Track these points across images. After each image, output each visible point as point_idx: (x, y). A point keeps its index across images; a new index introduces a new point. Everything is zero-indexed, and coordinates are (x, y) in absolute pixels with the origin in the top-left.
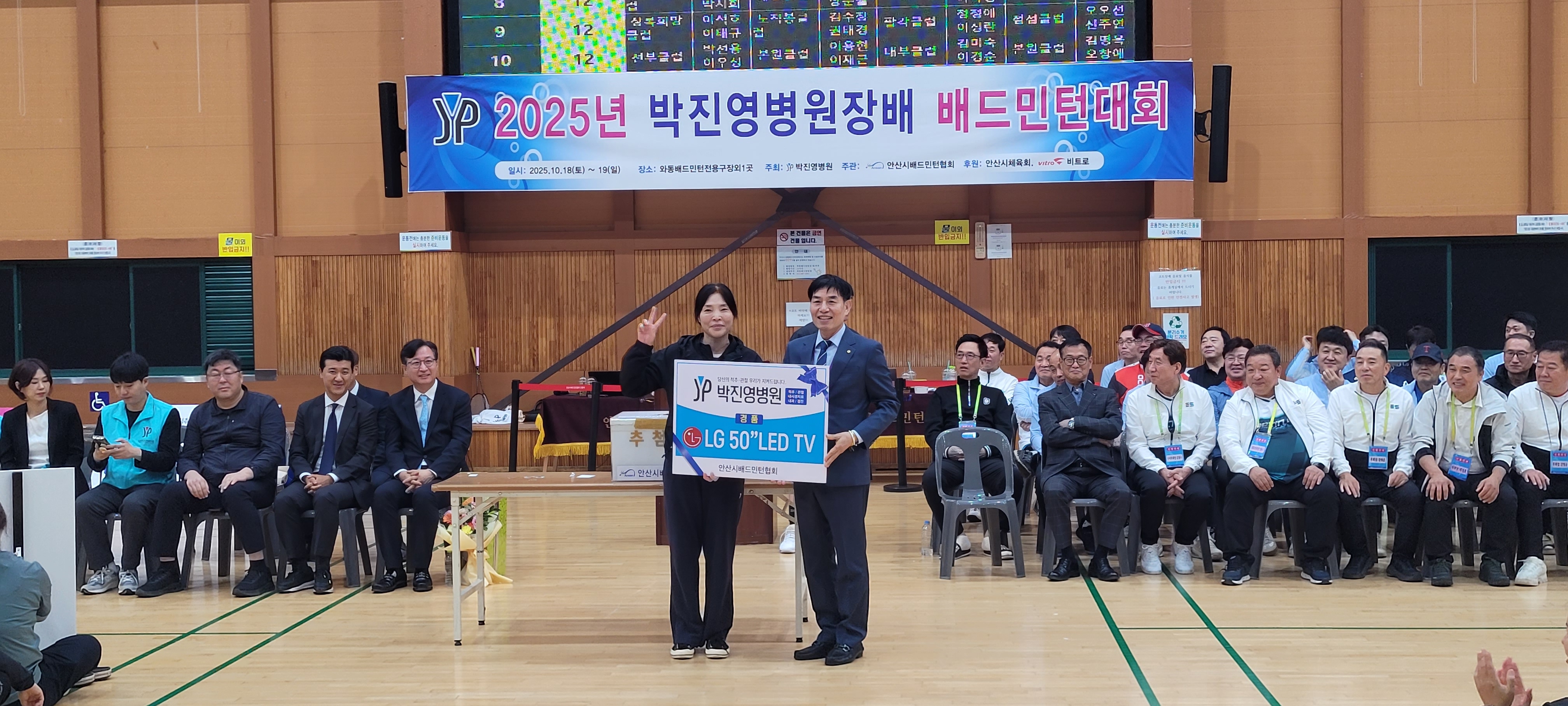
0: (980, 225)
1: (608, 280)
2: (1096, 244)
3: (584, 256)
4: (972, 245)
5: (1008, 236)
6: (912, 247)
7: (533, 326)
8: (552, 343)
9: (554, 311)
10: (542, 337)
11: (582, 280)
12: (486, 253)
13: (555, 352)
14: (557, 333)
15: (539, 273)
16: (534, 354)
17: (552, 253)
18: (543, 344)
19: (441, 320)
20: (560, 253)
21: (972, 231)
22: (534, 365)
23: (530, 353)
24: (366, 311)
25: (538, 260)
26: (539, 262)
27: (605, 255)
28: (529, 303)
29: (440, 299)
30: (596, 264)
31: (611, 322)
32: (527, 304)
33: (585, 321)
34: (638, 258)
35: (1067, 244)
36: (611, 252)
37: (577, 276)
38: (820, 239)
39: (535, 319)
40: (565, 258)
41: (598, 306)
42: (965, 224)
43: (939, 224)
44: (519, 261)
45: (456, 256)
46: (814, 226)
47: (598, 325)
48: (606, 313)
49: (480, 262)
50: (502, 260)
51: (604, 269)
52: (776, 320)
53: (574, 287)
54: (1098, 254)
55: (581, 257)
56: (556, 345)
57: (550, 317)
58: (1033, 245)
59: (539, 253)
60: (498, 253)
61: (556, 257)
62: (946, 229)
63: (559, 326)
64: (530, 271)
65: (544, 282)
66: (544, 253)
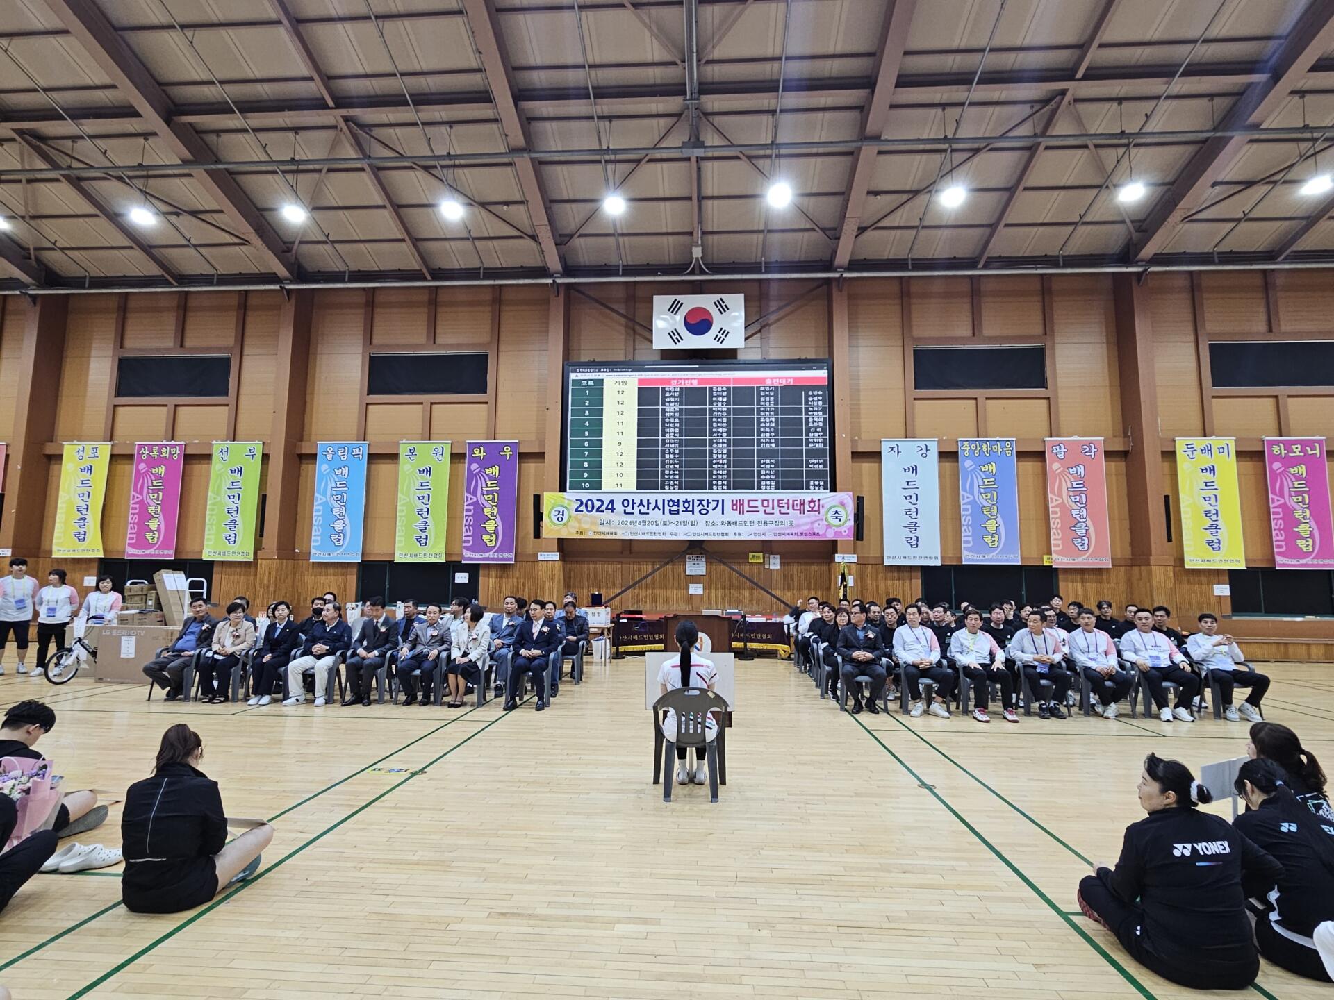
0: (767, 555)
1: (619, 573)
2: (813, 564)
4: (763, 564)
5: (778, 561)
6: (740, 564)
12: (572, 562)
19: (553, 588)
21: (764, 558)
24: (523, 583)
25: (591, 566)
27: (619, 564)
29: (553, 579)
31: (620, 591)
34: (631, 566)
35: (801, 564)
36: (621, 563)
38: (704, 560)
42: (761, 554)
43: (751, 555)
44: (585, 566)
45: (560, 563)
46: (701, 554)
49: (569, 566)
50: (578, 566)
51: (617, 569)
52: (685, 592)
54: (814, 568)
57: (596, 588)
58: (788, 564)
60: (577, 562)
62: (753, 556)
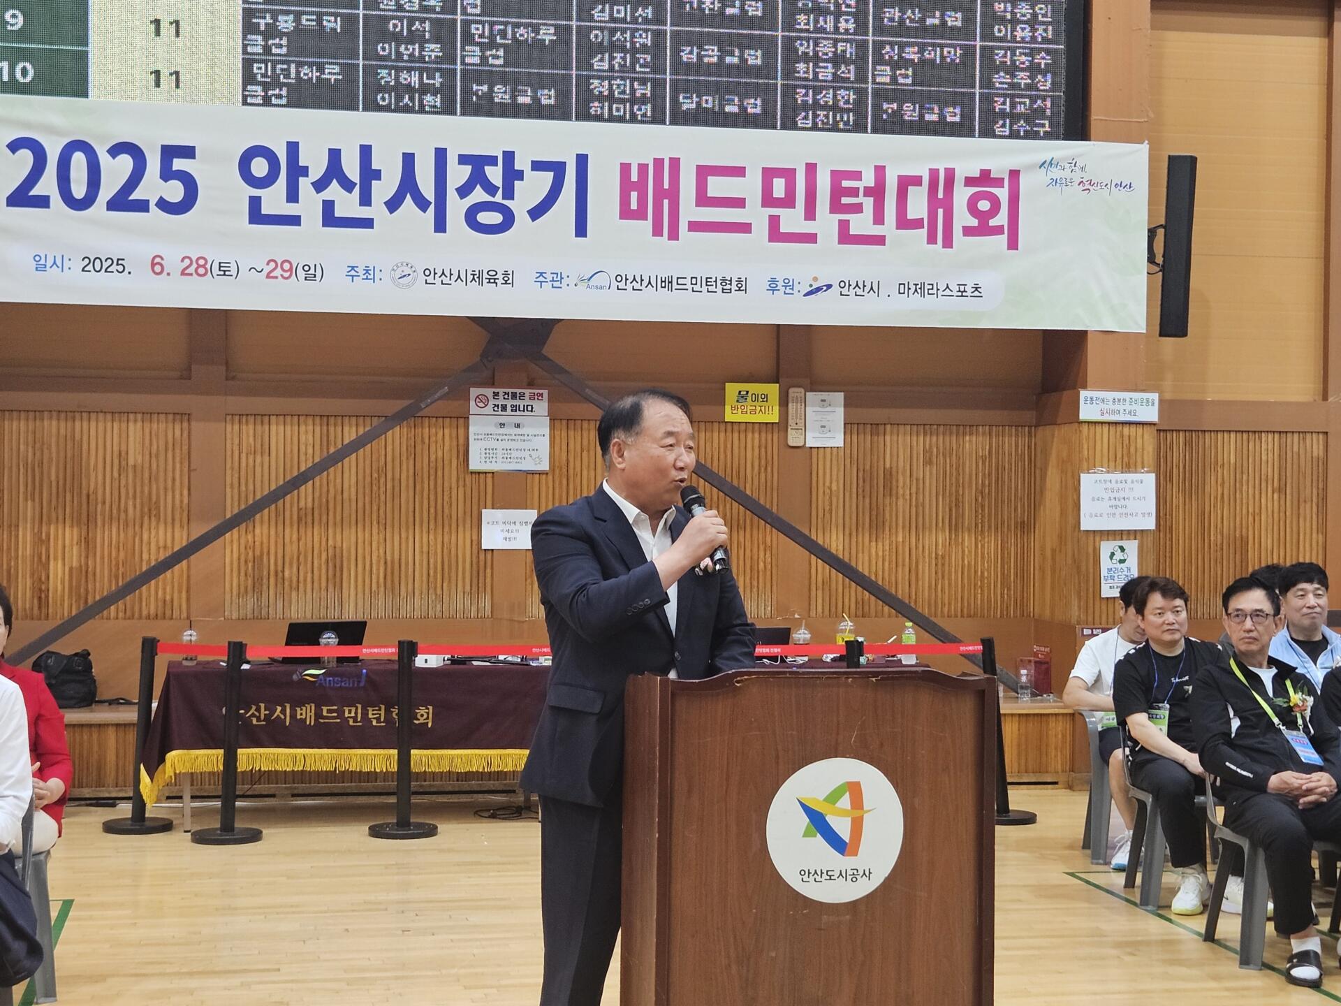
1: (178, 466)
3: (135, 421)
7: (41, 541)
8: (74, 571)
9: (80, 514)
10: (56, 559)
11: (131, 462)
13: (78, 587)
14: (83, 555)
15: (54, 449)
16: (40, 590)
17: (77, 415)
18: (58, 573)
20: (93, 416)
22: (40, 608)
23: (33, 588)
26: (54, 430)
27: (174, 421)
28: (33, 500)
30: (157, 436)
32: (29, 503)
33: (135, 534)
36: (184, 416)
37: (122, 455)
39: (44, 529)
40: (101, 425)
41: (158, 508)
46: (531, 385)
47: (157, 541)
48: (173, 520)
51: (170, 446)
52: (464, 538)
53: (116, 474)
55: (131, 425)
56: (82, 574)
57: (72, 526)
59: (55, 414)
61: (85, 424)
63: (87, 543)
64: (38, 445)
65: (61, 466)
66: (63, 415)
